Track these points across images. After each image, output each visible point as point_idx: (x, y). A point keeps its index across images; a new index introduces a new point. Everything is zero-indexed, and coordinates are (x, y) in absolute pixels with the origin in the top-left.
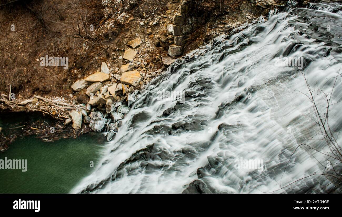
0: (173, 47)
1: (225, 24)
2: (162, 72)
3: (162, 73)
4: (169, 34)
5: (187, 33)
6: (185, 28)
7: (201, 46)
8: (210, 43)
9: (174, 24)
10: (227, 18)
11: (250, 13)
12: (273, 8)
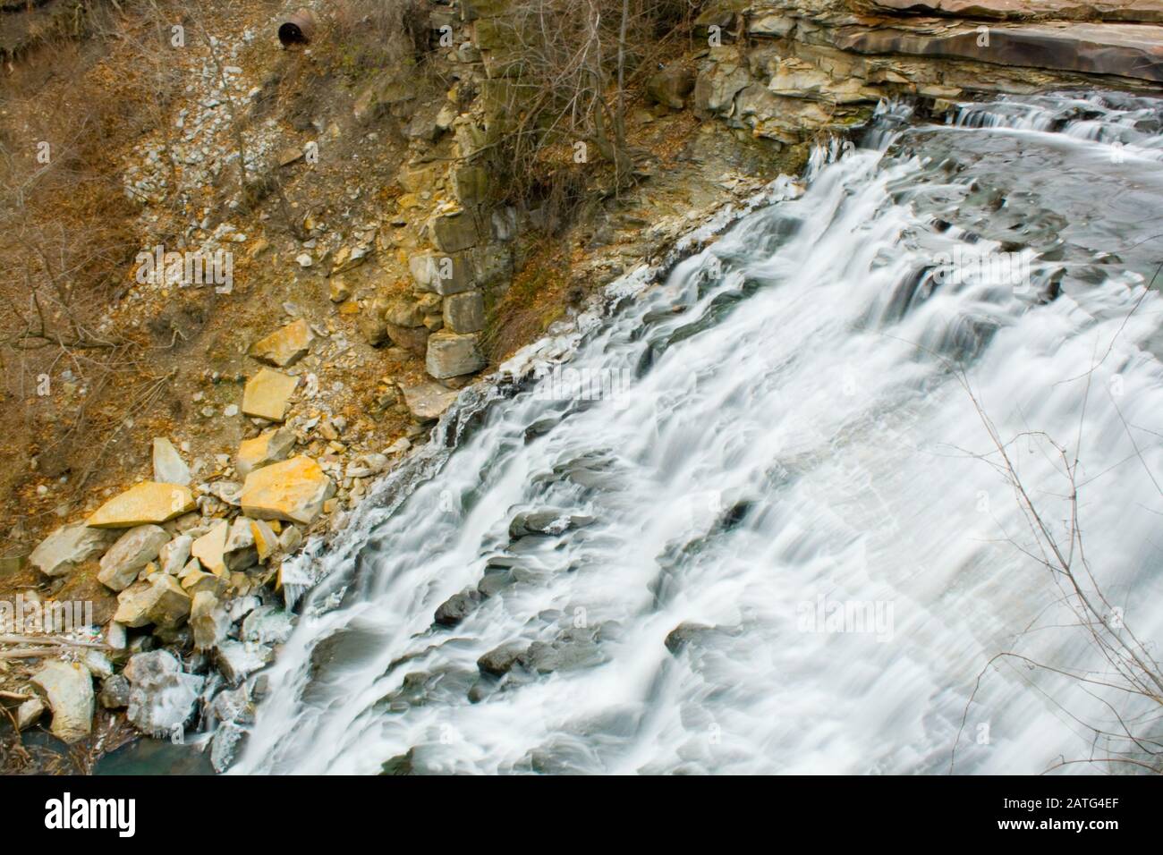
0: (444, 340)
1: (642, 224)
2: (410, 449)
3: (413, 453)
4: (423, 292)
5: (496, 280)
6: (484, 257)
7: (557, 326)
8: (592, 307)
9: (437, 247)
10: (645, 200)
11: (736, 170)
12: (821, 139)
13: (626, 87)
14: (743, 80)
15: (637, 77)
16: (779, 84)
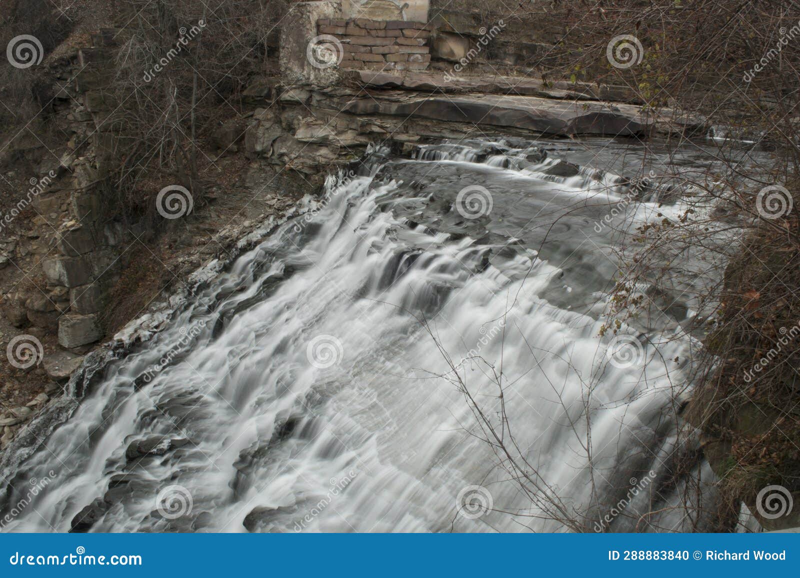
0: (71, 320)
1: (213, 231)
2: (48, 401)
3: (50, 405)
4: (54, 285)
5: (109, 274)
6: (99, 259)
7: (155, 305)
8: (179, 291)
9: (63, 252)
10: (213, 215)
11: (275, 193)
12: (331, 170)
13: (197, 137)
14: (277, 132)
15: (205, 130)
16: (301, 134)
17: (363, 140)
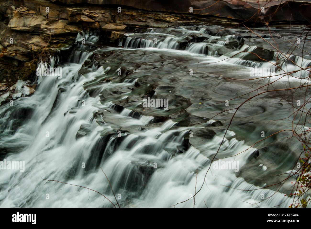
12: (43, 57)
17: (73, 29)
